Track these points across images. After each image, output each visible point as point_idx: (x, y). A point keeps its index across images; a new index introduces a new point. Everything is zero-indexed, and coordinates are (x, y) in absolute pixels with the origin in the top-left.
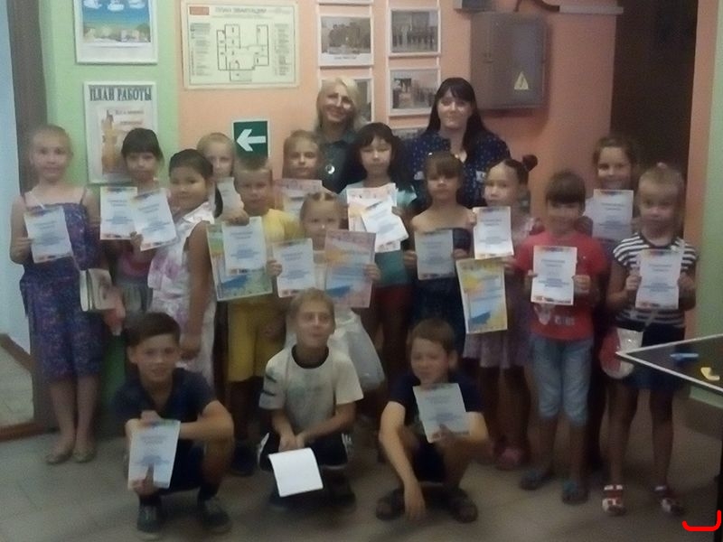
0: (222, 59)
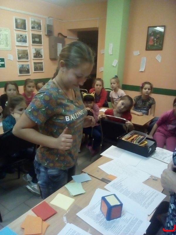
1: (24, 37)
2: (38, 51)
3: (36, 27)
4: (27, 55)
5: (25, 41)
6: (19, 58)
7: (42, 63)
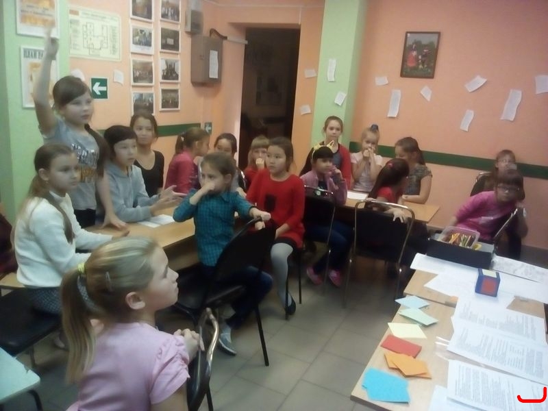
0: (85, 41)
1: (147, 34)
2: (170, 66)
3: (170, 14)
4: (151, 72)
5: (148, 44)
6: (136, 79)
7: (176, 91)
